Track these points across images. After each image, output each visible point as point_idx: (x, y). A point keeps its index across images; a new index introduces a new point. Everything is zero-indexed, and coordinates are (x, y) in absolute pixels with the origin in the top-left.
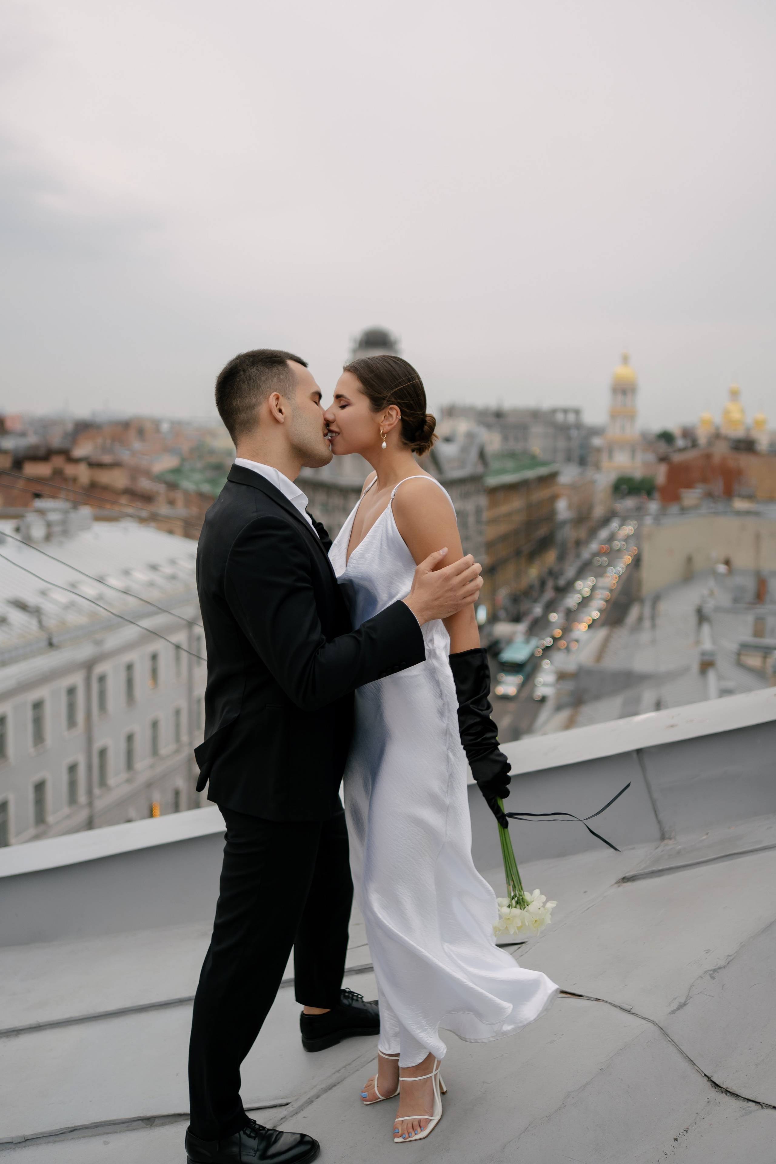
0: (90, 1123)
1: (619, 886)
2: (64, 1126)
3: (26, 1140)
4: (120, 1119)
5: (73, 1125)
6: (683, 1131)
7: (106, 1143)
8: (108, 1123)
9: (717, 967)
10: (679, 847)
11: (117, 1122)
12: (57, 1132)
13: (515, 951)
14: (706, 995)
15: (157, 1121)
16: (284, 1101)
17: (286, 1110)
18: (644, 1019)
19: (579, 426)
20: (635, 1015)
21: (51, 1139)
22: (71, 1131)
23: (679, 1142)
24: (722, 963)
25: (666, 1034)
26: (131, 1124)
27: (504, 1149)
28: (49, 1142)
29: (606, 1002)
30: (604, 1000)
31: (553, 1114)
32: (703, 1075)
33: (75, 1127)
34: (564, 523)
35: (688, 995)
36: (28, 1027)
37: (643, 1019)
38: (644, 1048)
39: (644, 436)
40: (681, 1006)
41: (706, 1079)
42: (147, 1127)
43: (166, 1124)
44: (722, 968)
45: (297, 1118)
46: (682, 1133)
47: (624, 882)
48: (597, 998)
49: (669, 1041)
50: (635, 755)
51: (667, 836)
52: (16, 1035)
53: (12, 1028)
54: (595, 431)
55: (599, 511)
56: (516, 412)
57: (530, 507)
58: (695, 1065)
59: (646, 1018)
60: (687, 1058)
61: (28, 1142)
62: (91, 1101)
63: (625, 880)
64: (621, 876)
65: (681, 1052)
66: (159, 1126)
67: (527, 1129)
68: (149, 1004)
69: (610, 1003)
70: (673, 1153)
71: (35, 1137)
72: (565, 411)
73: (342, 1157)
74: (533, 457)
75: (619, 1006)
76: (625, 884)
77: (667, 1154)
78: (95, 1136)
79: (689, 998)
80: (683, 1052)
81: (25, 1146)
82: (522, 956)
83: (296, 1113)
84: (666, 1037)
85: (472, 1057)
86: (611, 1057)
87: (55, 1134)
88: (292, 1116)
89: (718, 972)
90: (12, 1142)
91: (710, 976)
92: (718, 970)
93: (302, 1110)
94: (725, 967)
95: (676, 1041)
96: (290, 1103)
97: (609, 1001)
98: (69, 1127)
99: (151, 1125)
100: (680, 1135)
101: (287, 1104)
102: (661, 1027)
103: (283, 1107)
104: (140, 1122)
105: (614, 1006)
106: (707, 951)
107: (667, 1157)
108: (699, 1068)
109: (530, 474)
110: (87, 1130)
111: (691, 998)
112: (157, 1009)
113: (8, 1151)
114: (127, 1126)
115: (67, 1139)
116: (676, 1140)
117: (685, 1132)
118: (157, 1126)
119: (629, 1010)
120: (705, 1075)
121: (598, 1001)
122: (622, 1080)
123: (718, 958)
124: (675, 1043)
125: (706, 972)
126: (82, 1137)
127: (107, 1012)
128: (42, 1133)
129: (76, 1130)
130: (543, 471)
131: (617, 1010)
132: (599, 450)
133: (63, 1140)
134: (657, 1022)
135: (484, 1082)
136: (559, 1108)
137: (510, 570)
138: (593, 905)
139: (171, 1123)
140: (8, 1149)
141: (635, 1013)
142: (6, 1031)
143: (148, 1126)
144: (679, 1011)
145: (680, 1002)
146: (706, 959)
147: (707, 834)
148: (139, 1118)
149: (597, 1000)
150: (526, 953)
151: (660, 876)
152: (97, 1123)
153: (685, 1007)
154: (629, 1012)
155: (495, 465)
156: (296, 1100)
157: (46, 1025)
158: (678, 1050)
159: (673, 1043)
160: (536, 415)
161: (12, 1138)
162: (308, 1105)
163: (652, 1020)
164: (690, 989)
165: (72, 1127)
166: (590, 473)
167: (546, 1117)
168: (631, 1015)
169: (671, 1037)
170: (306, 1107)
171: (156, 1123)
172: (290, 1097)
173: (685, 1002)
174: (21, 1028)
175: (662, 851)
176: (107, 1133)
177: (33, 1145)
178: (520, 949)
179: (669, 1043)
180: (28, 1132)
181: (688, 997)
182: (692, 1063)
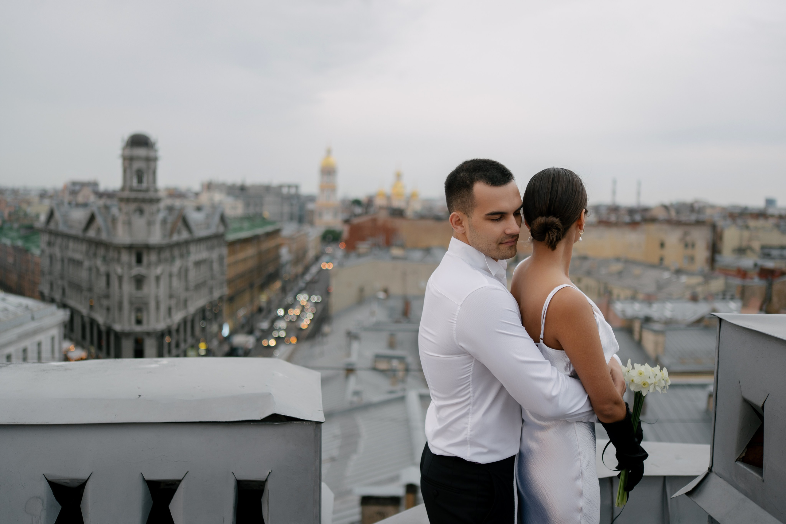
19: (297, 196)
34: (287, 263)
39: (344, 201)
54: (312, 199)
55: (311, 254)
56: (255, 187)
57: (260, 254)
72: (289, 186)
74: (264, 219)
109: (260, 231)
130: (269, 228)
132: (312, 212)
137: (247, 297)
155: (234, 225)
160: (268, 189)
166: (307, 229)
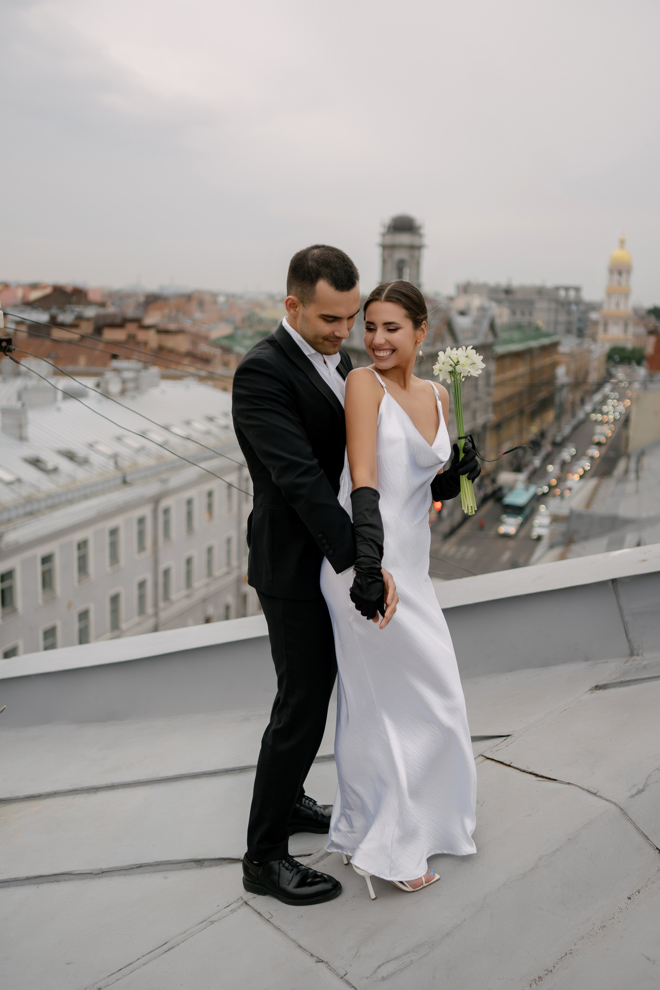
0: (153, 862)
1: (592, 693)
2: (132, 863)
3: (103, 872)
4: (178, 860)
5: (139, 863)
6: (636, 892)
7: (165, 878)
8: (167, 862)
10: (645, 663)
11: (174, 862)
12: (127, 867)
13: (502, 742)
15: (206, 863)
16: (308, 853)
17: (309, 859)
19: (578, 302)
20: (601, 797)
21: (123, 872)
22: (138, 867)
23: (632, 900)
25: (626, 814)
27: (485, 898)
28: (121, 875)
29: (576, 785)
30: (575, 784)
31: (527, 873)
32: (655, 848)
33: (141, 864)
34: (563, 386)
35: (646, 783)
36: (105, 786)
37: (607, 801)
38: (607, 824)
39: (636, 311)
40: (640, 792)
41: (657, 851)
42: (198, 867)
43: (213, 866)
45: (318, 866)
46: (635, 893)
47: (597, 690)
48: (569, 782)
49: (628, 819)
50: (610, 584)
51: (635, 653)
52: (95, 792)
53: (92, 786)
54: (593, 307)
55: (594, 377)
56: (524, 289)
57: (532, 372)
58: (649, 840)
59: (609, 800)
60: (642, 833)
61: (104, 874)
62: (154, 846)
63: (598, 688)
64: (594, 684)
65: (638, 829)
66: (208, 867)
67: (505, 883)
68: (202, 772)
69: (579, 787)
70: (627, 909)
71: (110, 870)
72: (567, 289)
74: (538, 329)
75: (587, 789)
76: (598, 692)
77: (621, 909)
78: (157, 872)
79: (646, 786)
81: (102, 877)
82: (507, 746)
83: (318, 862)
84: (625, 816)
86: (578, 830)
87: (126, 869)
88: (314, 864)
90: (92, 873)
93: (322, 860)
95: (633, 820)
96: (313, 854)
97: (578, 785)
98: (136, 864)
99: (201, 866)
100: (633, 894)
101: (310, 855)
102: (621, 808)
103: (306, 857)
104: (193, 863)
105: (583, 789)
107: (621, 912)
108: (652, 842)
109: (534, 344)
110: (150, 867)
111: (648, 785)
112: (207, 777)
113: (89, 880)
114: (183, 866)
115: (135, 874)
116: (630, 898)
118: (206, 867)
119: (595, 793)
120: (657, 848)
121: (569, 785)
122: (586, 849)
124: (633, 822)
126: (147, 872)
127: (168, 777)
128: (115, 868)
129: (142, 866)
130: (546, 341)
131: (585, 793)
132: (595, 323)
133: (132, 874)
134: (618, 804)
136: (533, 868)
137: (514, 426)
138: (569, 708)
139: (217, 865)
140: (89, 878)
141: (600, 795)
142: (87, 788)
144: (637, 795)
145: (638, 789)
148: (192, 860)
149: (569, 783)
150: (511, 744)
151: (628, 685)
152: (159, 862)
153: (643, 793)
154: (595, 794)
155: (503, 335)
156: (317, 852)
157: (118, 785)
158: (636, 827)
160: (541, 292)
161: (92, 870)
163: (614, 802)
164: (648, 778)
165: (139, 864)
166: (587, 343)
167: (522, 874)
168: (597, 797)
169: (629, 816)
170: (325, 858)
171: (205, 864)
172: (313, 850)
173: (643, 788)
174: (100, 787)
175: (630, 666)
176: (166, 871)
177: (108, 876)
178: (506, 741)
179: (628, 821)
180: (105, 866)
181: (646, 784)
182: (647, 838)
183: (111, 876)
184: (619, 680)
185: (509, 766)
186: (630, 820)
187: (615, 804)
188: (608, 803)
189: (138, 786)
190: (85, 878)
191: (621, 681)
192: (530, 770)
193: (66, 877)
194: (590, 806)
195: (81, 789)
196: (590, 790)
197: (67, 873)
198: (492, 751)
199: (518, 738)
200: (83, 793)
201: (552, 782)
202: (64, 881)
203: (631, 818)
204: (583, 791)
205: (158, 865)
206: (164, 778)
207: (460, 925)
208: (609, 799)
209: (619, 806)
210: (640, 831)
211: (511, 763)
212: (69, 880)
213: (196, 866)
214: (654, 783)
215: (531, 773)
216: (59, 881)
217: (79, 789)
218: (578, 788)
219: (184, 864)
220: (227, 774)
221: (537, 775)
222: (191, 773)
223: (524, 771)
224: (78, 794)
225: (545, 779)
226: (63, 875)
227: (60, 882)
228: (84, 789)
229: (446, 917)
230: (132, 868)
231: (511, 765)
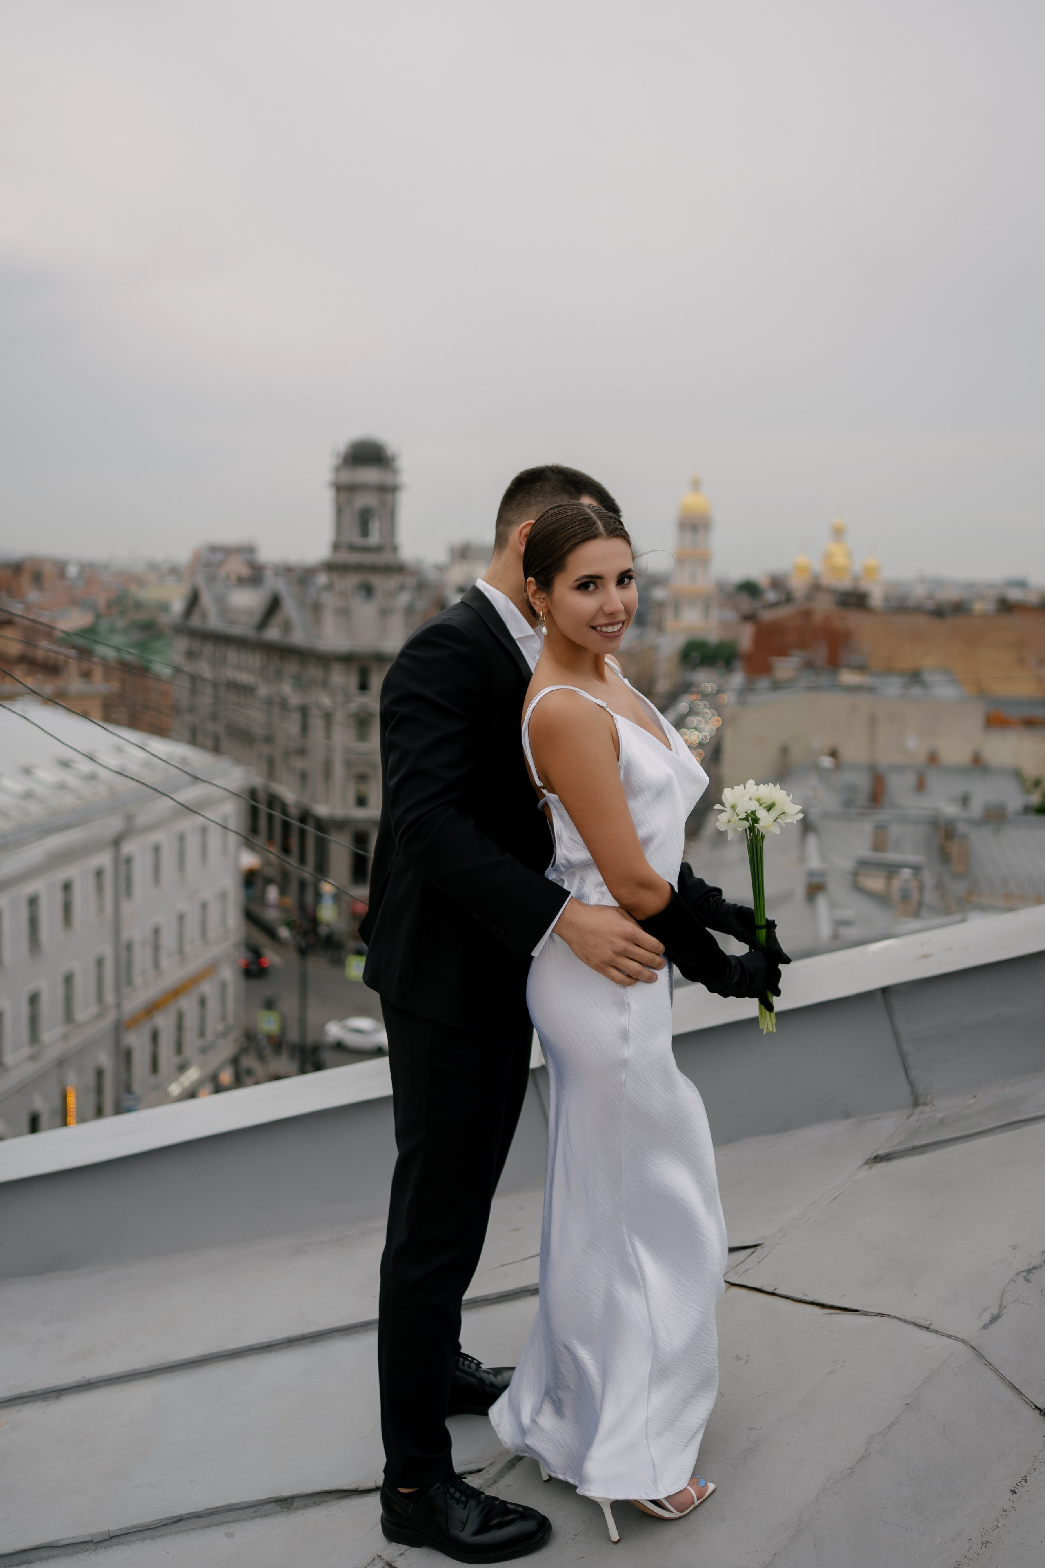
0: (203, 1509)
1: (870, 1168)
2: (163, 1516)
3: (112, 1537)
4: (246, 1502)
5: (178, 1514)
6: (1020, 1480)
7: (230, 1535)
8: (228, 1508)
9: (1031, 1267)
10: (940, 1115)
11: (240, 1506)
12: (154, 1525)
14: (1023, 1303)
15: (297, 1503)
16: (475, 1467)
17: (479, 1478)
18: (950, 1337)
20: (937, 1332)
21: (147, 1534)
22: (175, 1522)
23: (1018, 1494)
24: (1036, 1261)
25: (982, 1356)
26: (260, 1508)
28: (144, 1539)
29: (893, 1317)
30: (891, 1315)
31: (855, 1466)
32: (1034, 1407)
33: (181, 1515)
35: (1001, 1304)
36: (74, 1385)
37: (948, 1337)
38: (957, 1375)
40: (995, 1319)
41: (1037, 1412)
42: (284, 1512)
43: (311, 1506)
44: (1037, 1268)
45: (497, 1488)
46: (1020, 1482)
47: (876, 1162)
48: (881, 1312)
49: (986, 1364)
50: (879, 996)
51: (922, 1101)
52: (57, 1397)
53: (50, 1388)
54: (657, 580)
58: (1022, 1394)
59: (952, 1336)
60: (1010, 1385)
61: (113, 1540)
63: (877, 1159)
64: (871, 1154)
65: (1003, 1378)
66: (301, 1509)
67: (825, 1486)
68: (246, 1347)
69: (899, 1319)
70: (1014, 1509)
71: (124, 1533)
73: (575, 1535)
75: (913, 1321)
76: (878, 1166)
77: (1006, 1511)
78: (211, 1527)
79: (1003, 1308)
80: (1005, 1378)
81: (110, 1546)
83: (495, 1482)
84: (981, 1359)
85: (723, 1396)
86: (918, 1388)
87: (153, 1527)
88: (490, 1486)
89: (1033, 1274)
90: (92, 1541)
91: (1025, 1279)
92: (1034, 1271)
93: (502, 1477)
94: (1041, 1266)
95: (994, 1364)
96: (483, 1469)
97: (897, 1316)
98: (172, 1517)
99: (289, 1509)
100: (1018, 1485)
101: (480, 1471)
102: (973, 1346)
103: (473, 1475)
104: (273, 1505)
105: (906, 1321)
106: (1015, 1247)
107: (1006, 1515)
108: (1027, 1397)
110: (197, 1519)
111: (1005, 1307)
112: (256, 1354)
113: (88, 1553)
114: (255, 1512)
115: (171, 1533)
117: (1023, 1483)
118: (297, 1508)
119: (927, 1326)
120: (1036, 1407)
121: (881, 1317)
122: (935, 1417)
123: (1030, 1255)
124: (994, 1368)
125: (1018, 1274)
126: (192, 1529)
127: (185, 1360)
128: (134, 1527)
129: (182, 1519)
131: (911, 1328)
132: (662, 605)
133: (165, 1535)
134: (968, 1341)
135: (750, 1429)
136: (862, 1457)
138: (842, 1193)
140: (86, 1551)
141: (937, 1330)
142: (42, 1392)
143: (284, 1510)
144: (992, 1324)
145: (992, 1314)
146: (1015, 1256)
147: (975, 1097)
148: (272, 1500)
149: (881, 1315)
150: (765, 1258)
151: (926, 1152)
152: (213, 1508)
153: (1000, 1320)
154: (928, 1328)
156: (491, 1464)
157: (99, 1382)
158: (999, 1376)
159: (991, 1367)
161: (92, 1535)
162: (509, 1470)
163: (961, 1338)
164: (1002, 1296)
165: (178, 1517)
166: (651, 636)
167: (848, 1469)
168: (932, 1333)
169: (987, 1359)
170: (507, 1473)
171: (295, 1505)
172: (480, 1461)
173: (999, 1313)
174: (64, 1387)
175: (918, 1121)
176: (227, 1523)
177: (123, 1544)
178: (755, 1254)
179: (987, 1367)
180: (113, 1525)
182: (1018, 1392)
183: (127, 1542)
184: (909, 1145)
185: (773, 1294)
186: (989, 1365)
187: (961, 1340)
188: (951, 1341)
189: (134, 1380)
190: (78, 1552)
191: (914, 1146)
192: (810, 1299)
193: (44, 1553)
194: (925, 1348)
195: (32, 1394)
196: (917, 1323)
197: (44, 1545)
198: (737, 1273)
199: (774, 1248)
200: (35, 1401)
201: (852, 1314)
202: (40, 1560)
203: (991, 1362)
204: (906, 1325)
205: (212, 1514)
206: (180, 1363)
207: (770, 1563)
208: (951, 1334)
209: (969, 1344)
210: (1006, 1381)
211: (775, 1289)
212: (49, 1558)
213: (279, 1509)
214: (1012, 1303)
215: (812, 1303)
216: (31, 1562)
217: (28, 1395)
218: (898, 1321)
219: (259, 1507)
220: (291, 1346)
221: (822, 1306)
222: (228, 1350)
223: (800, 1301)
224: (26, 1403)
225: (838, 1311)
226: (39, 1550)
227: (32, 1564)
228: (36, 1393)
229: (744, 1552)
230: (165, 1525)
231: (777, 1292)
